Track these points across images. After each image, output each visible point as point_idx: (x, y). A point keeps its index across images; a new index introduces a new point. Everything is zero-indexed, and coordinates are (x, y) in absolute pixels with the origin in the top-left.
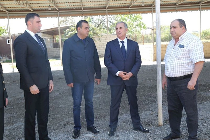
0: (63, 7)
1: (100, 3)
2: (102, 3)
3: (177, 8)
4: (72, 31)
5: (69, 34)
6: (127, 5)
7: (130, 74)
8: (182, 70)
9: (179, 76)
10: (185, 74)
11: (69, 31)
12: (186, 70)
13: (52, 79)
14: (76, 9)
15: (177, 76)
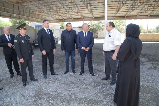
0: (85, 17)
1: (101, 15)
2: (102, 15)
3: (137, 18)
4: (91, 27)
5: (90, 28)
6: (113, 16)
7: (88, 48)
8: (109, 48)
9: (108, 51)
10: (111, 50)
11: (90, 27)
12: (111, 48)
13: (55, 48)
14: (91, 18)
15: (107, 51)
